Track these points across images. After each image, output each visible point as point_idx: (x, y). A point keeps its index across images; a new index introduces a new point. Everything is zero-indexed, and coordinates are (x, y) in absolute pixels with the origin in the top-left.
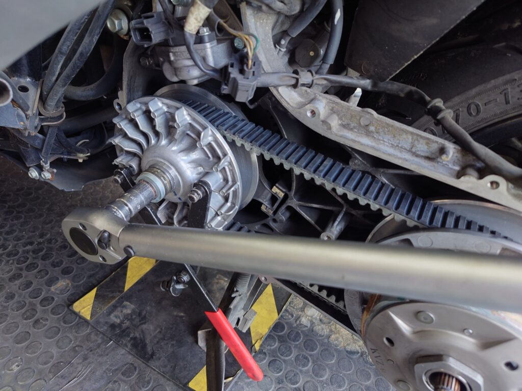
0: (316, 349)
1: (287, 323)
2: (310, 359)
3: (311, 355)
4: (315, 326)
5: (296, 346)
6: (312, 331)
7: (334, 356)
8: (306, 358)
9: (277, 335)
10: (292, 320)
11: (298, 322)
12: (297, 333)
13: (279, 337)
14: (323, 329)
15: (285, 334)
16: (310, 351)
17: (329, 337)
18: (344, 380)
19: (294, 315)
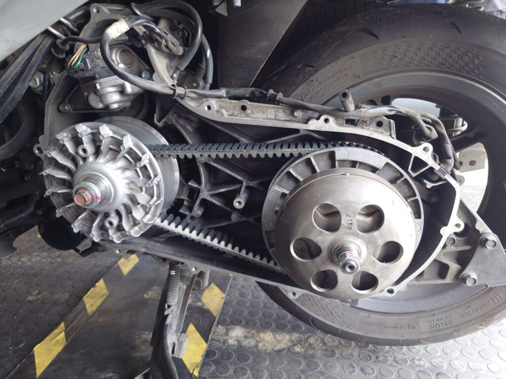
0: (249, 359)
1: (217, 349)
2: (247, 368)
3: (246, 365)
4: (242, 342)
5: (231, 363)
6: (241, 346)
7: (266, 358)
8: (244, 368)
9: (211, 361)
10: (220, 345)
11: (226, 344)
12: (229, 352)
13: (213, 361)
14: (249, 342)
15: (218, 357)
16: (245, 362)
17: (257, 346)
18: (281, 372)
19: (221, 341)
